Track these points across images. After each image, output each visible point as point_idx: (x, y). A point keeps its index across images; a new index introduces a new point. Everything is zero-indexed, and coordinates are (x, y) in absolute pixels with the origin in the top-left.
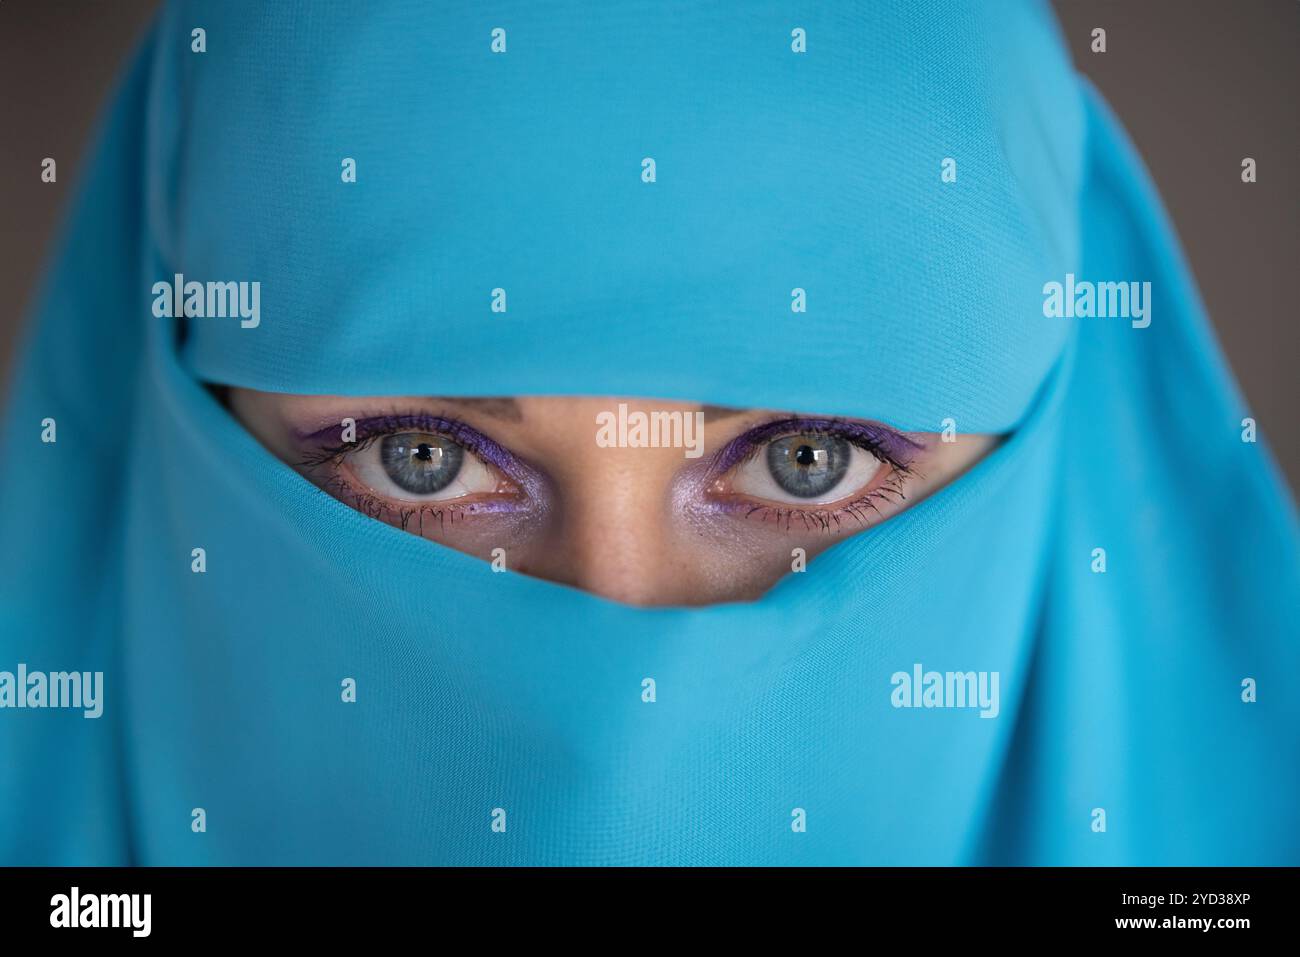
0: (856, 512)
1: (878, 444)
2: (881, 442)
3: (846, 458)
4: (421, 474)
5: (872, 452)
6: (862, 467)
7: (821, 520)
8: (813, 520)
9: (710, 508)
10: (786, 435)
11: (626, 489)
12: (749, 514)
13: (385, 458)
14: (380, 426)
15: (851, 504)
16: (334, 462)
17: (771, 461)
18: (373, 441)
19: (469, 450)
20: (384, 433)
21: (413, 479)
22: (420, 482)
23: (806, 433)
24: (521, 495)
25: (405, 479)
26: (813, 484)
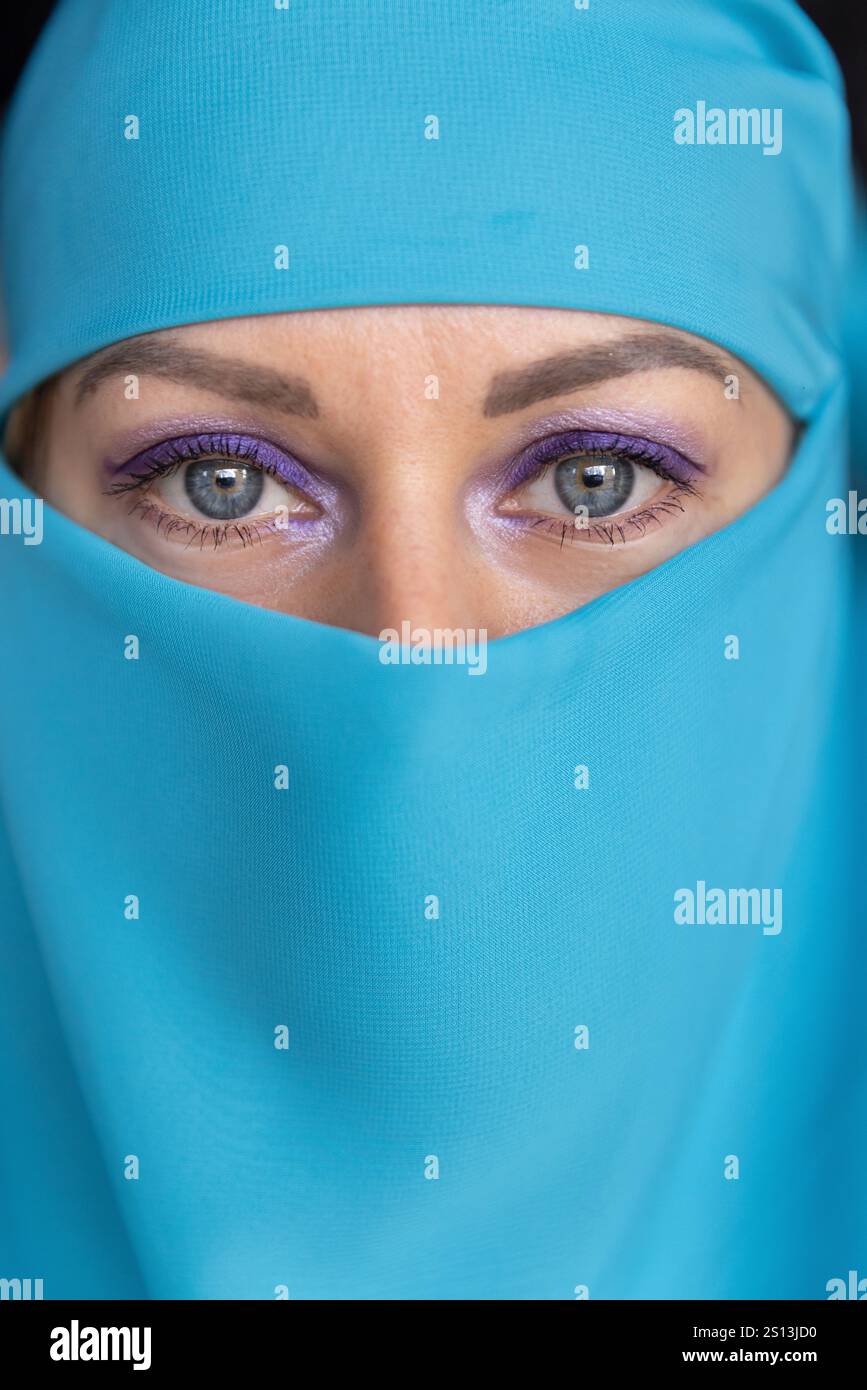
0: (639, 524)
1: (659, 461)
2: (662, 458)
3: (630, 477)
4: (225, 500)
5: (655, 470)
6: (645, 486)
7: (605, 530)
8: (598, 531)
9: (499, 522)
10: (572, 456)
11: (419, 479)
12: (536, 524)
13: (189, 488)
14: (184, 452)
15: (634, 517)
16: (142, 489)
17: (559, 486)
18: (179, 467)
19: (268, 472)
20: (188, 458)
21: (217, 506)
22: (223, 509)
23: (592, 453)
24: (320, 511)
25: (209, 507)
26: (598, 505)
